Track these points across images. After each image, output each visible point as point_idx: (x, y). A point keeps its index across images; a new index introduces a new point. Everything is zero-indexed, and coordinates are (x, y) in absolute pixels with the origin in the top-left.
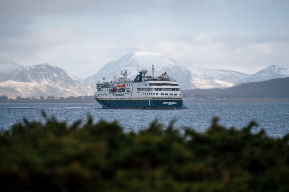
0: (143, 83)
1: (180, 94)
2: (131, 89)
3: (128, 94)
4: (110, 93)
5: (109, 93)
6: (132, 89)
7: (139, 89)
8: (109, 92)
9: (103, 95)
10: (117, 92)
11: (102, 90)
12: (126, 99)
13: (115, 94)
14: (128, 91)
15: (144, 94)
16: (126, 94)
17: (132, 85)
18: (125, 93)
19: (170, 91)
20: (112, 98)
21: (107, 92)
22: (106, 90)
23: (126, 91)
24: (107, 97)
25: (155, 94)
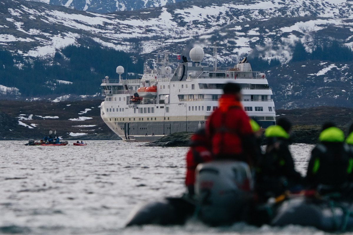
0: (188, 82)
1: (270, 109)
2: (167, 96)
3: (161, 107)
4: (129, 106)
5: (127, 106)
6: (169, 97)
7: (181, 97)
8: (127, 104)
9: (115, 110)
10: (142, 104)
11: (114, 99)
12: (157, 120)
13: (137, 108)
14: (162, 102)
15: (190, 107)
16: (157, 107)
17: (169, 87)
18: (157, 105)
19: (248, 100)
20: (132, 117)
21: (123, 104)
22: (122, 99)
23: (158, 100)
24: (124, 116)
25: (210, 107)
